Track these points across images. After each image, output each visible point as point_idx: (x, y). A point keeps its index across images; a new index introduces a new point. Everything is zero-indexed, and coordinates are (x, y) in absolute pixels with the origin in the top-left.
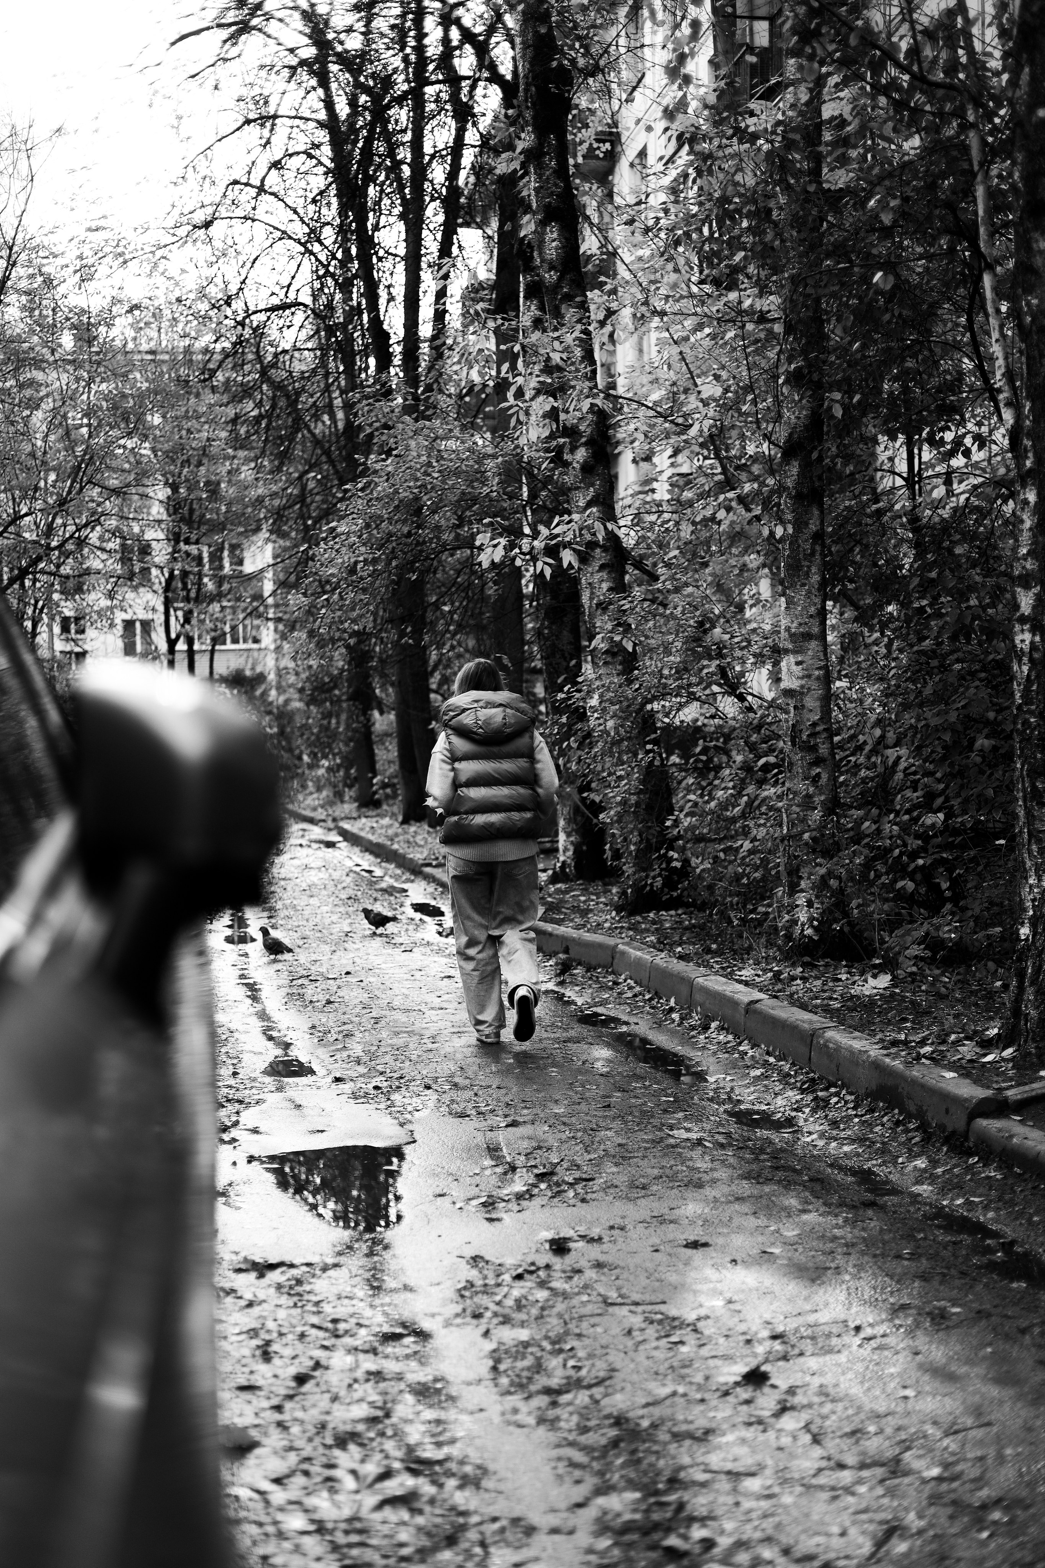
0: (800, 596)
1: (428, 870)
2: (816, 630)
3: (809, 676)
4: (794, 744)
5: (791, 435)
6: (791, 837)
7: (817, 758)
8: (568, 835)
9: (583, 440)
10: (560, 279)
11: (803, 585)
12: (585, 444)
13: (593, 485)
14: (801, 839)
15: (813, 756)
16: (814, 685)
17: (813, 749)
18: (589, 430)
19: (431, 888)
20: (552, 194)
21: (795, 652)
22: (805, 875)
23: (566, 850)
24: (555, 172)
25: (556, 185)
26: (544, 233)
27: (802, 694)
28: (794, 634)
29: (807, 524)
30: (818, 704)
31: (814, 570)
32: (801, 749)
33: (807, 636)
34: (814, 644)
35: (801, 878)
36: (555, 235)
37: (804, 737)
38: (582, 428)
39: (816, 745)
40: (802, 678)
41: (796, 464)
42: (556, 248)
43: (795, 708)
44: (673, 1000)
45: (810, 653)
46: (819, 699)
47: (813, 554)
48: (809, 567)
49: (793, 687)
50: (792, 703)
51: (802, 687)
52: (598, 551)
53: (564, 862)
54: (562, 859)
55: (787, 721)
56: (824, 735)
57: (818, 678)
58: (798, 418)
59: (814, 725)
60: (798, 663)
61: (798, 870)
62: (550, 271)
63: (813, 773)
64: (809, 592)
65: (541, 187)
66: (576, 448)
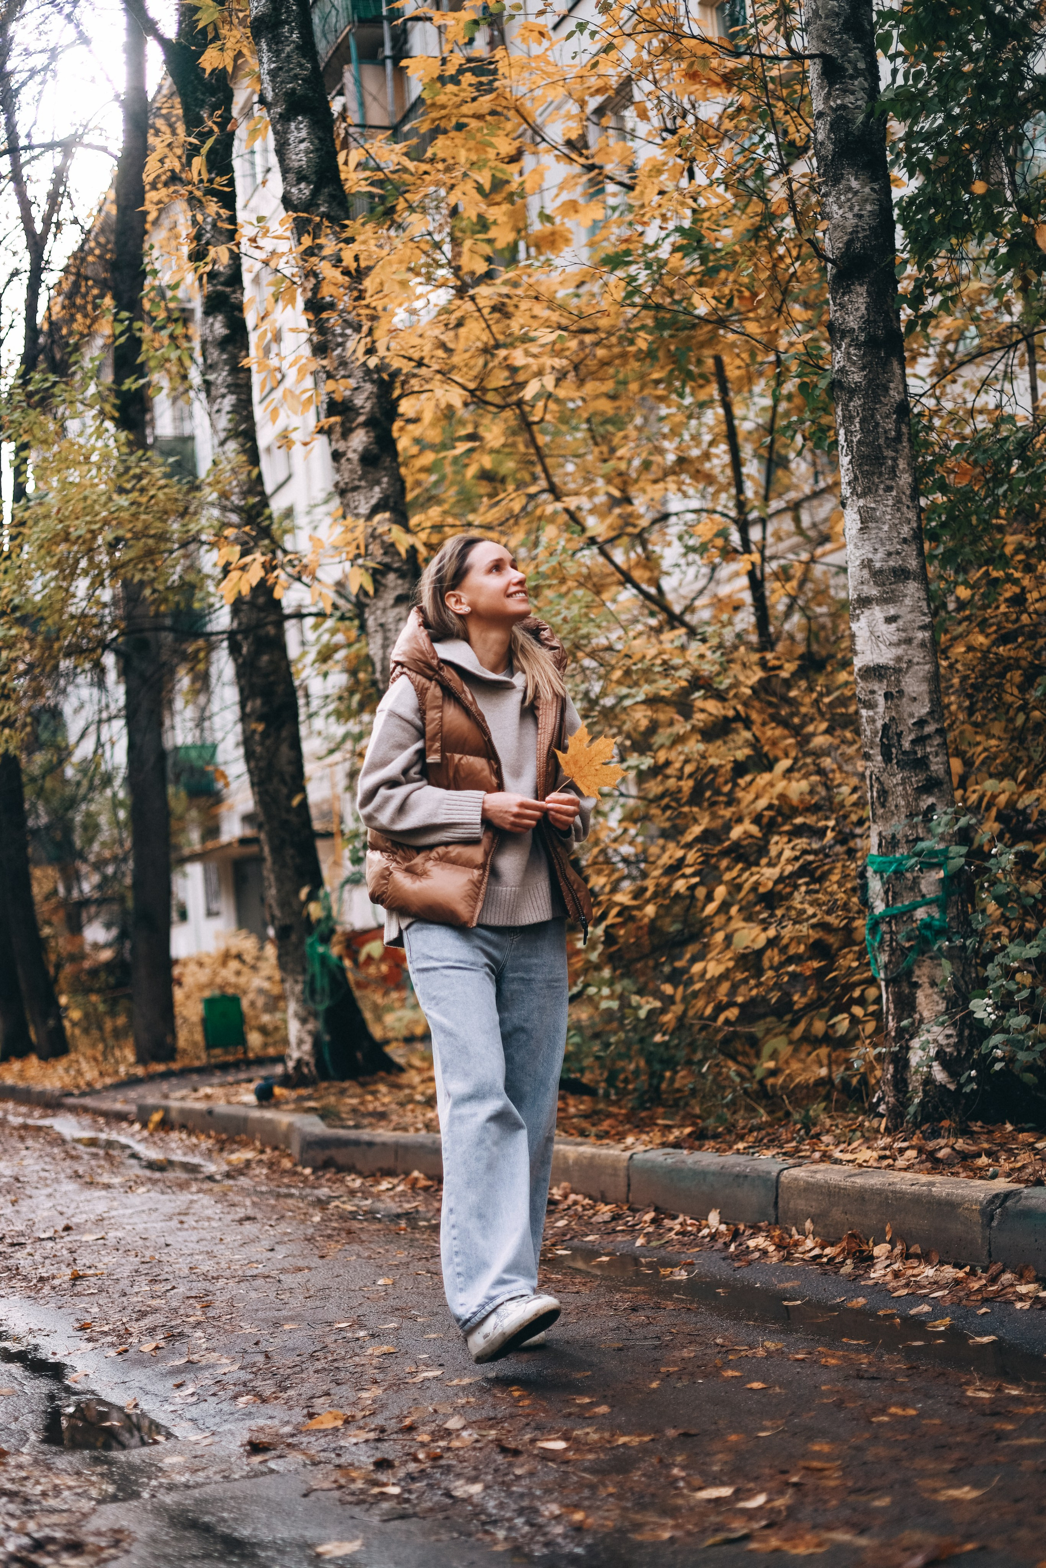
0: (885, 508)
1: (70, 1101)
2: (913, 564)
3: (908, 641)
4: (887, 757)
5: (849, 244)
6: (893, 917)
7: (929, 779)
8: (304, 1021)
9: (362, 419)
10: (315, 194)
11: (889, 489)
12: (365, 424)
13: (378, 482)
14: (911, 919)
15: (922, 777)
16: (917, 655)
17: (921, 764)
18: (368, 405)
19: (87, 1120)
20: (296, 77)
21: (885, 600)
22: (924, 980)
23: (300, 1042)
24: (298, 47)
25: (301, 66)
26: (286, 132)
27: (898, 671)
28: (881, 571)
29: (886, 389)
30: (924, 687)
31: (902, 464)
32: (902, 765)
33: (901, 574)
34: (912, 588)
35: (916, 985)
36: (304, 134)
37: (906, 745)
38: (359, 401)
39: (926, 757)
40: (898, 644)
41: (862, 290)
42: (307, 152)
43: (888, 696)
44: (714, 1218)
45: (908, 601)
46: (925, 679)
47: (898, 439)
48: (895, 459)
49: (882, 661)
50: (880, 689)
51: (899, 659)
52: (391, 576)
53: (299, 1061)
54: (296, 1055)
55: (872, 720)
56: (937, 741)
57: (923, 645)
58: (859, 216)
59: (921, 723)
60: (890, 620)
61: (909, 973)
62: (299, 182)
63: (924, 805)
64: (898, 500)
65: (280, 69)
66: (351, 430)
